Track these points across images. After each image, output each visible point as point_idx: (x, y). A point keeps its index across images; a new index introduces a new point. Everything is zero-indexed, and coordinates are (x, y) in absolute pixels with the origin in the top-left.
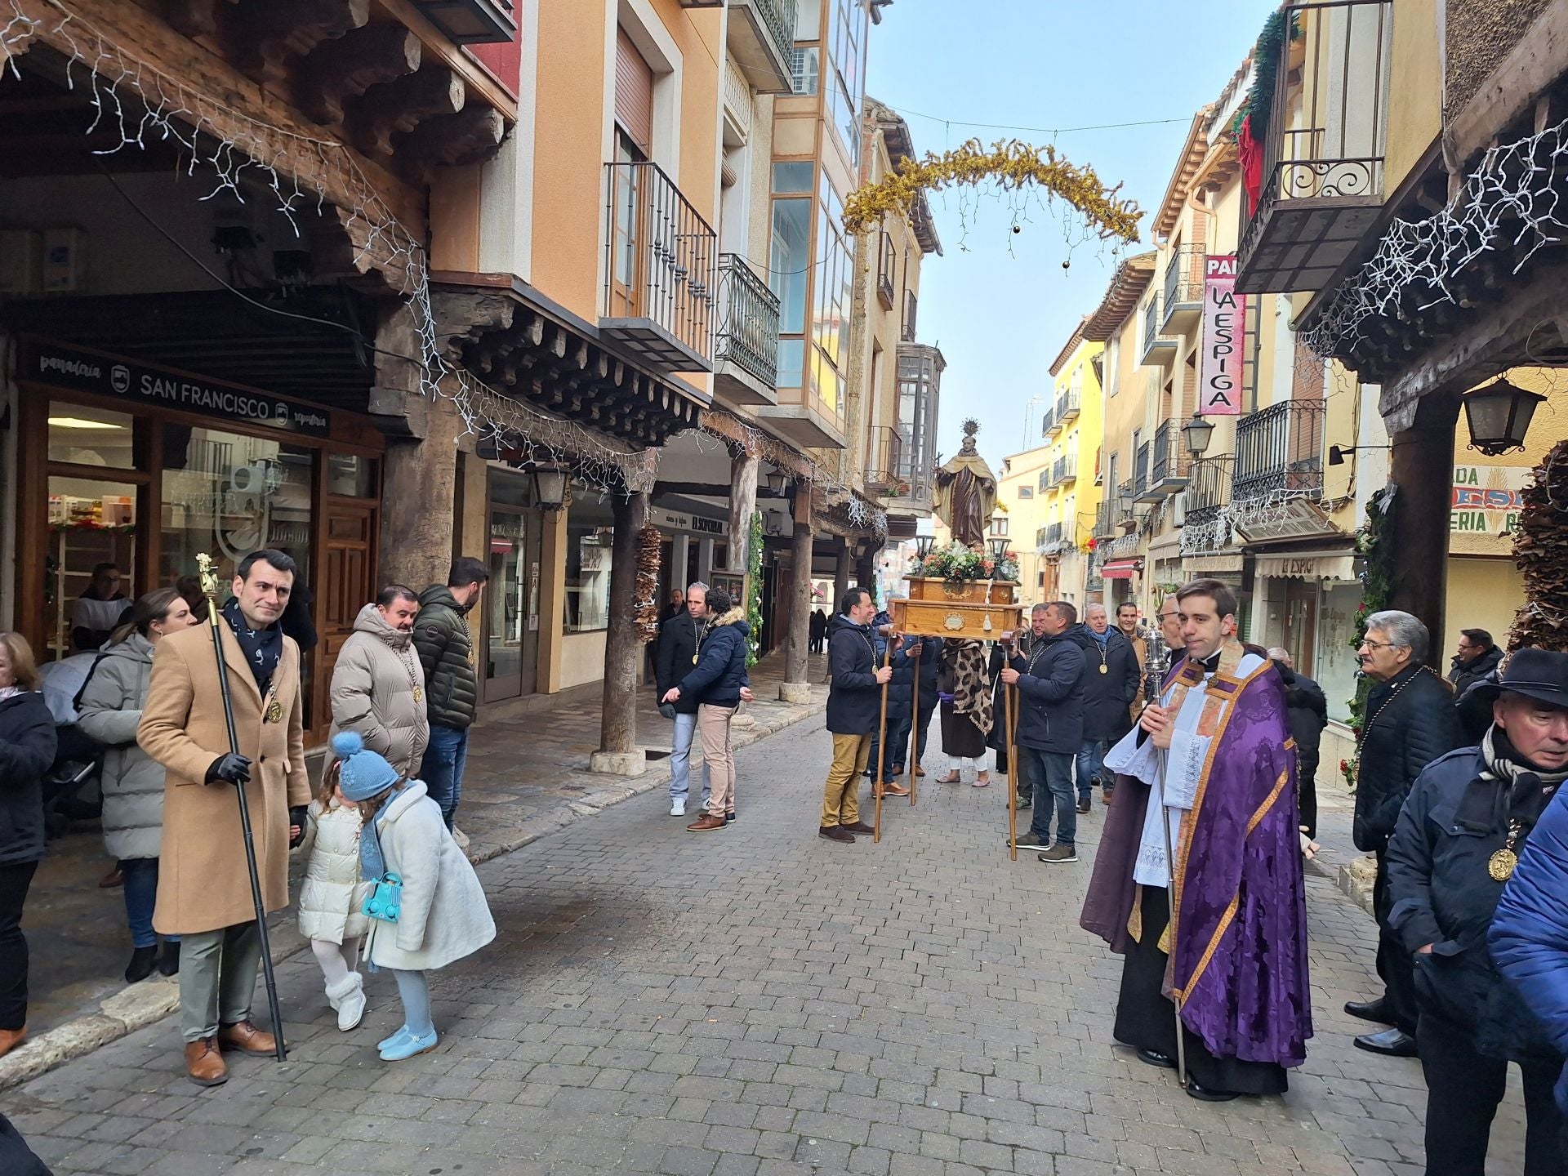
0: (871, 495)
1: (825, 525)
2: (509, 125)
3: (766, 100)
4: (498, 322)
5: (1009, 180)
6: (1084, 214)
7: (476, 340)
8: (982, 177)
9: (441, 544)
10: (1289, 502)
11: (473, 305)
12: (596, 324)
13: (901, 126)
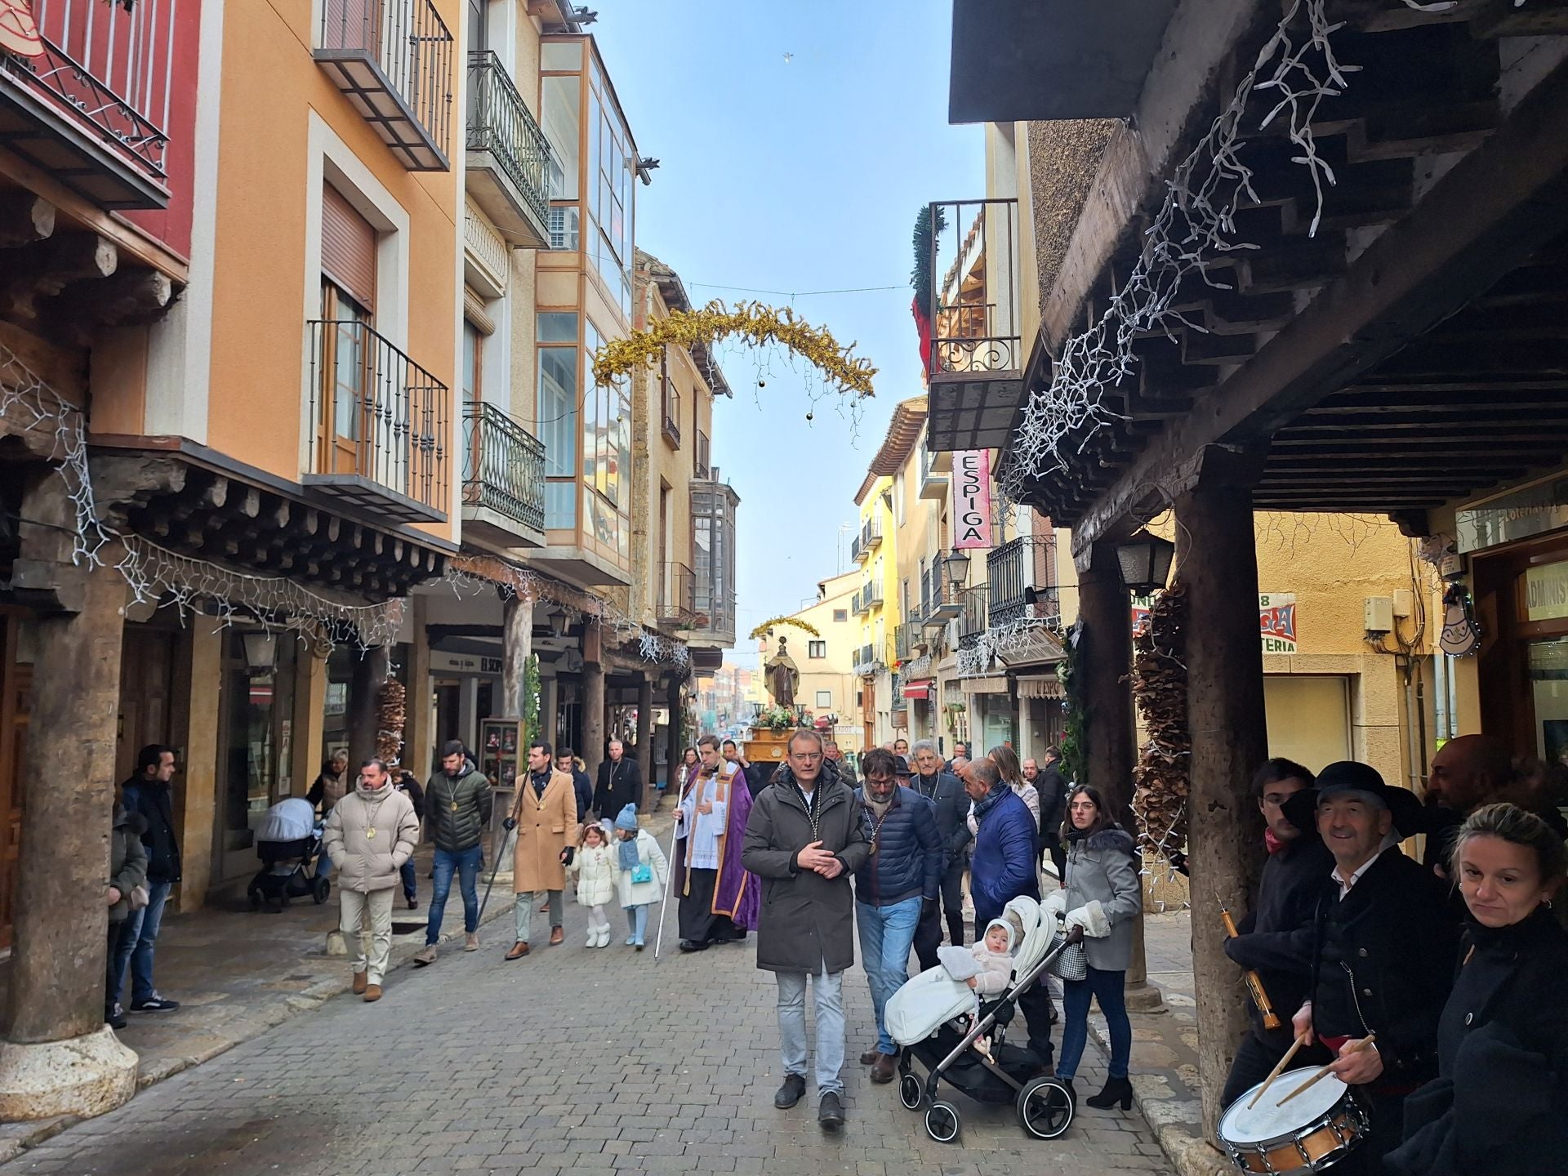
0: (665, 631)
1: (619, 661)
2: (178, 288)
3: (526, 256)
4: (166, 486)
5: (751, 337)
6: (823, 370)
7: (144, 505)
8: (726, 334)
9: (101, 725)
10: (1031, 630)
11: (138, 468)
12: (299, 480)
13: (674, 280)
